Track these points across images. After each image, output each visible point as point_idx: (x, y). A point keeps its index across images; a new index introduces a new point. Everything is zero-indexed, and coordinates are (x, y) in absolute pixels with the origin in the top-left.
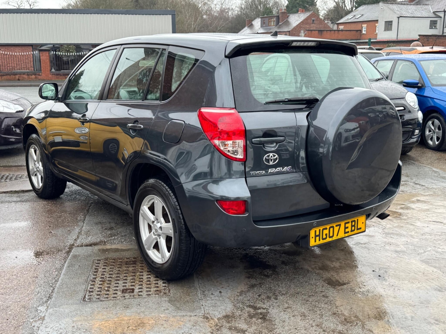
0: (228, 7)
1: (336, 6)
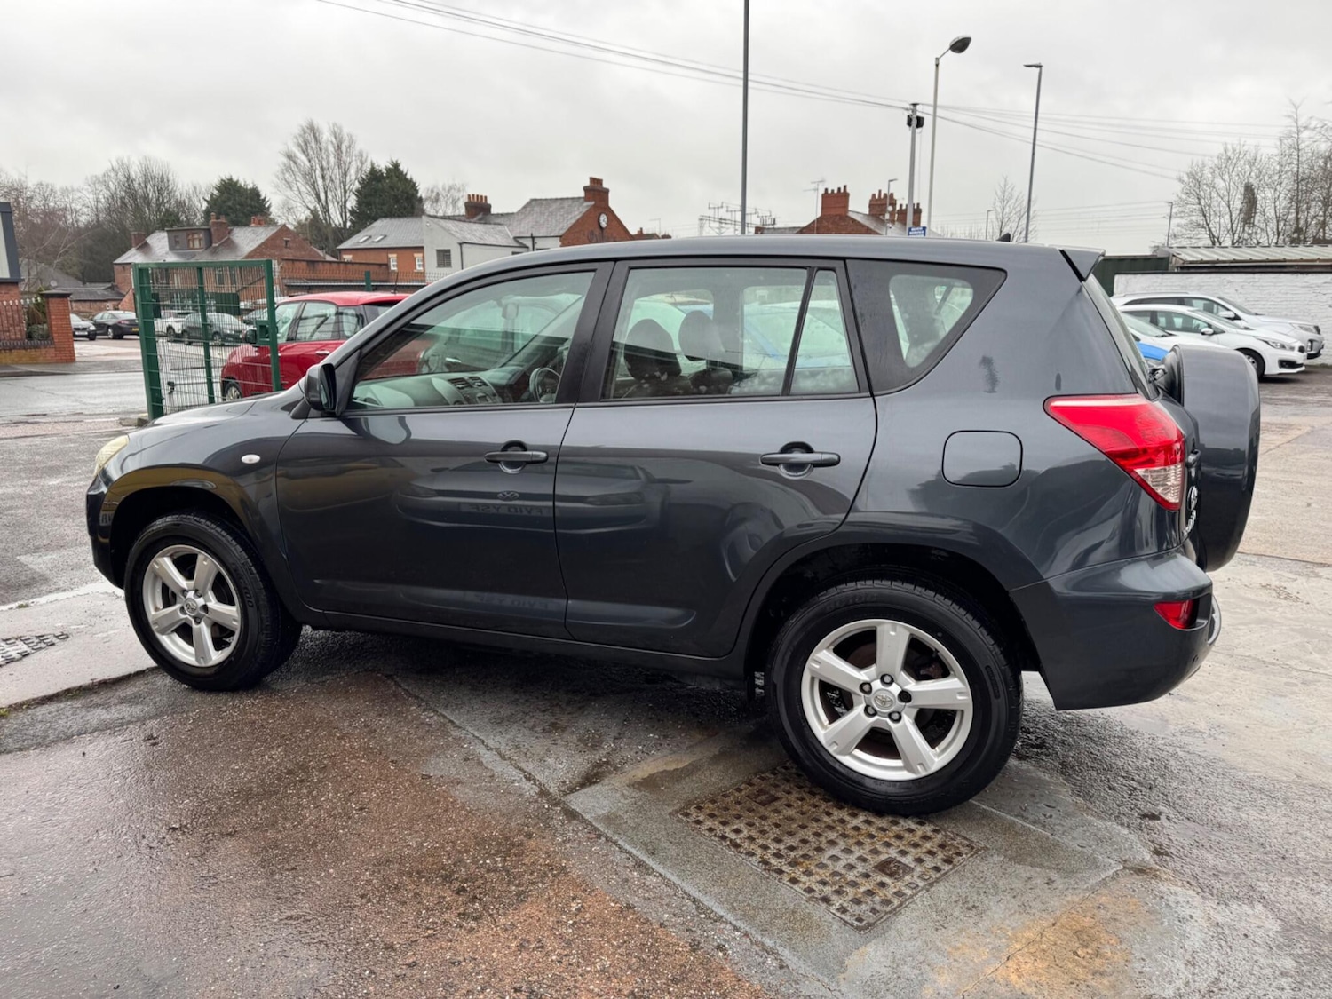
0: (63, 205)
1: (311, 217)
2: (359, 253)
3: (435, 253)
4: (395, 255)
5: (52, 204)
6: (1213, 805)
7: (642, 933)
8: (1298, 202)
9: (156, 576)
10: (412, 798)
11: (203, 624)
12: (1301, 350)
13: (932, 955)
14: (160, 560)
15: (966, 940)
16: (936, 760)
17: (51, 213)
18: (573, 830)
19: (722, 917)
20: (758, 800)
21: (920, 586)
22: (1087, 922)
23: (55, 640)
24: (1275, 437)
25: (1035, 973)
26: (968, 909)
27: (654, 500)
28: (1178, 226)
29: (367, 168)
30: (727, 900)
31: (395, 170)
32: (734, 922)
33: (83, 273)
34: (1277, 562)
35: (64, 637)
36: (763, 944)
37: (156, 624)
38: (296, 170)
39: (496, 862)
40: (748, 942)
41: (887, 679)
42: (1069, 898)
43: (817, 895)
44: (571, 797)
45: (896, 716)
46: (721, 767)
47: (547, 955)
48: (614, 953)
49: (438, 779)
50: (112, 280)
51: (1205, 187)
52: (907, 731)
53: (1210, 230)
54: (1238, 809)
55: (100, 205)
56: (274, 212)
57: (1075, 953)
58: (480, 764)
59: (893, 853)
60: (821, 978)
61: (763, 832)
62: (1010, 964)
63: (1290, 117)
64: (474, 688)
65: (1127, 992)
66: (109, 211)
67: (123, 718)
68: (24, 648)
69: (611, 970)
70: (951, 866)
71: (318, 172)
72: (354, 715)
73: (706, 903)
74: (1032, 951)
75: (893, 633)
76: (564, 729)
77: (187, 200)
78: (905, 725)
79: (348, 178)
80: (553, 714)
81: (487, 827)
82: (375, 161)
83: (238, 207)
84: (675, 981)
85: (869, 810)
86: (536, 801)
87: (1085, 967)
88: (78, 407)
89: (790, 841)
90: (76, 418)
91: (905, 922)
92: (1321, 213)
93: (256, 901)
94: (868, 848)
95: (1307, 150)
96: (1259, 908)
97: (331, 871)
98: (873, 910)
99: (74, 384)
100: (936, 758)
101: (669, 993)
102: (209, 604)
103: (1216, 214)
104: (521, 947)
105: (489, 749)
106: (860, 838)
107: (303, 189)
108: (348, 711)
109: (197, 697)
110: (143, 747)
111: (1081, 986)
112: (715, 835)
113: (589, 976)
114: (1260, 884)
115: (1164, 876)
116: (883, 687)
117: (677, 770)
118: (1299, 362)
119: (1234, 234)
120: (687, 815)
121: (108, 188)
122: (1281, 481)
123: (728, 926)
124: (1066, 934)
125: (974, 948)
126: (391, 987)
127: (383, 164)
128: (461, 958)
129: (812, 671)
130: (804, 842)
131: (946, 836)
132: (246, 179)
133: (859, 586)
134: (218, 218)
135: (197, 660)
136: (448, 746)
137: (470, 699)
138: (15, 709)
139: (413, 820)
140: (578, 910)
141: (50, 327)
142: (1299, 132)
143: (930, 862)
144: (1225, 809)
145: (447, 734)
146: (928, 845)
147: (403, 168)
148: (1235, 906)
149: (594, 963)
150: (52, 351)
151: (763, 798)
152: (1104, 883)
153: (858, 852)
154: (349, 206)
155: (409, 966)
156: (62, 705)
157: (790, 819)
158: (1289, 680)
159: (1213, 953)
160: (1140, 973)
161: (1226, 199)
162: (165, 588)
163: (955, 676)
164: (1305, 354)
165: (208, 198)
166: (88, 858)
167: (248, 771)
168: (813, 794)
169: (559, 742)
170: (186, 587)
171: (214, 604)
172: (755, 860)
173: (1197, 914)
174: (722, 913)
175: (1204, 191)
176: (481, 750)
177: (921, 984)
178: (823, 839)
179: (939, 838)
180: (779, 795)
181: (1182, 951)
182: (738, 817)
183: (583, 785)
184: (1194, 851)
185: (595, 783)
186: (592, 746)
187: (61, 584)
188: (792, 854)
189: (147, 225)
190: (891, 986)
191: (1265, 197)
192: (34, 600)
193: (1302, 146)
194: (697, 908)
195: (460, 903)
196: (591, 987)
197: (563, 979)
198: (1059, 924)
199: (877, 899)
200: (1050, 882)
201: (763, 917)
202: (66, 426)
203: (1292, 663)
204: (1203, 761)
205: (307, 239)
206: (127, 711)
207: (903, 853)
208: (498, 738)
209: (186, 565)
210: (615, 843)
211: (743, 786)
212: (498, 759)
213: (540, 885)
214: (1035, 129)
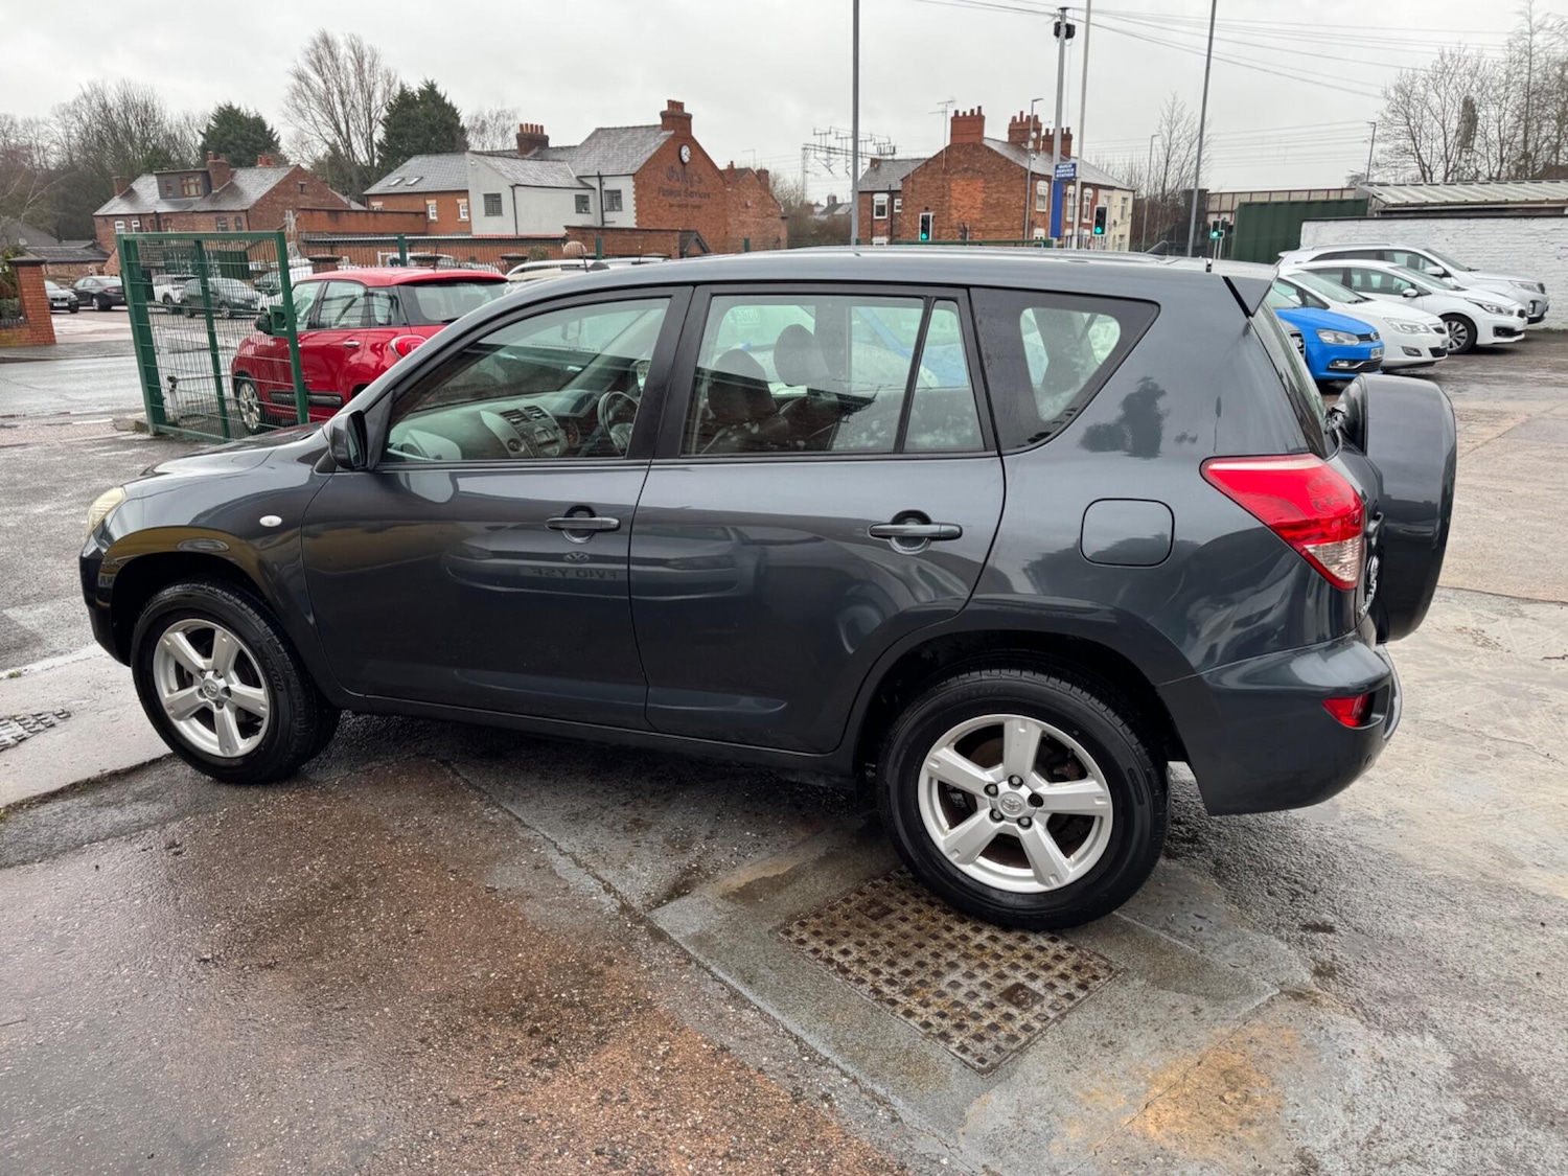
0: (27, 142)
1: (330, 153)
2: (391, 199)
3: (482, 198)
4: (434, 202)
5: (13, 141)
6: (1385, 912)
7: (738, 1080)
8: (1528, 120)
9: (168, 654)
10: (475, 917)
11: (225, 708)
12: (1521, 314)
13: (1063, 1103)
14: (171, 636)
15: (1100, 1084)
16: (1071, 870)
17: (12, 152)
18: (660, 954)
19: (828, 1059)
20: (869, 913)
21: (1055, 677)
22: (1237, 1059)
23: (55, 720)
24: (1484, 430)
25: (1177, 1123)
26: (1104, 1045)
27: (748, 563)
28: (1382, 152)
29: (396, 90)
30: (833, 1038)
31: (430, 93)
32: (841, 1066)
33: (57, 228)
34: (1476, 597)
35: (65, 715)
36: (873, 1092)
37: (171, 708)
38: (308, 93)
39: (572, 996)
40: (857, 1090)
41: (1016, 781)
42: (1217, 1031)
43: (935, 1031)
44: (657, 913)
45: (1025, 821)
46: (827, 872)
47: (632, 1109)
48: (707, 1106)
49: (505, 893)
50: (93, 237)
51: (1415, 102)
52: (1038, 838)
53: (1419, 157)
54: (1412, 917)
55: (72, 142)
56: (285, 146)
57: (1222, 1098)
58: (552, 872)
59: (1020, 977)
60: (937, 1132)
61: (875, 953)
62: (1149, 1112)
63: (1521, 13)
64: (544, 777)
65: (1277, 1145)
66: (85, 148)
67: (140, 820)
68: (20, 730)
69: (704, 1127)
70: (1086, 993)
71: (336, 98)
72: (406, 812)
73: (810, 1043)
74: (1173, 1096)
75: (1022, 730)
76: (648, 827)
77: (178, 134)
78: (1036, 832)
79: (373, 104)
80: (635, 808)
81: (562, 952)
82: (405, 82)
83: (239, 142)
84: (775, 1139)
85: (994, 924)
86: (618, 919)
87: (1232, 1115)
88: (63, 405)
89: (905, 964)
90: (60, 420)
91: (1034, 1064)
92: (1555, 133)
93: (303, 1049)
94: (993, 971)
95: (1541, 55)
96: (1430, 1039)
97: (386, 1010)
98: (998, 1049)
99: (56, 374)
100: (1072, 868)
101: (768, 1153)
102: (231, 686)
103: (1427, 136)
104: (603, 1100)
105: (563, 854)
106: (985, 959)
107: (318, 118)
108: (399, 807)
109: (224, 791)
110: (164, 858)
111: (1226, 1139)
112: (820, 958)
113: (679, 1135)
114: (1432, 1009)
115: (1325, 1002)
116: (1010, 790)
117: (777, 876)
118: (1518, 329)
119: (1448, 162)
120: (789, 933)
121: (80, 119)
122: (1487, 489)
123: (835, 1071)
124: (1212, 1076)
125: (1109, 1094)
126: (458, 1151)
127: (415, 86)
128: (535, 1115)
129: (930, 770)
130: (921, 964)
131: (1081, 955)
132: (248, 106)
133: (984, 677)
134: (217, 158)
135: (221, 749)
136: (515, 851)
137: (539, 790)
138: (14, 809)
139: (477, 944)
140: (666, 1053)
141: (23, 301)
142: (1532, 33)
143: (1063, 988)
144: (1398, 917)
145: (513, 835)
146: (1061, 967)
147: (440, 90)
148: (1402, 1037)
149: (685, 1119)
150: (26, 332)
151: (875, 910)
152: (1257, 1011)
153: (983, 977)
154: (376, 138)
155: (478, 1125)
156: (68, 803)
157: (905, 936)
158: (1482, 752)
159: (1376, 1096)
160: (1293, 1121)
161: (1440, 118)
162: (179, 669)
163: (1093, 778)
164: (1526, 319)
165: (204, 130)
166: (109, 998)
167: (287, 886)
168: (931, 904)
169: (643, 843)
170: (203, 667)
171: (237, 686)
172: (865, 988)
173: (1360, 1048)
174: (827, 1055)
175: (1415, 108)
176: (553, 855)
177: (1049, 1138)
178: (942, 961)
179: (1073, 958)
180: (893, 906)
181: (1340, 1093)
182: (847, 935)
183: (670, 898)
184: (1361, 969)
185: (685, 894)
186: (681, 848)
187: (57, 646)
188: (908, 980)
189: (132, 166)
190: (1015, 1141)
191: (1487, 115)
192: (28, 667)
193: (1535, 50)
194: (800, 1048)
195: (532, 1046)
196: (682, 1148)
197: (649, 1139)
198: (1204, 1063)
199: (1002, 1034)
200: (1197, 1011)
201: (874, 1059)
202: (50, 431)
203: (1486, 729)
204: (1376, 857)
205: (326, 182)
206: (143, 811)
207: (1033, 977)
208: (573, 840)
209: (202, 641)
210: (707, 969)
211: (852, 896)
212: (573, 866)
213: (623, 1023)
214: (1211, 38)
